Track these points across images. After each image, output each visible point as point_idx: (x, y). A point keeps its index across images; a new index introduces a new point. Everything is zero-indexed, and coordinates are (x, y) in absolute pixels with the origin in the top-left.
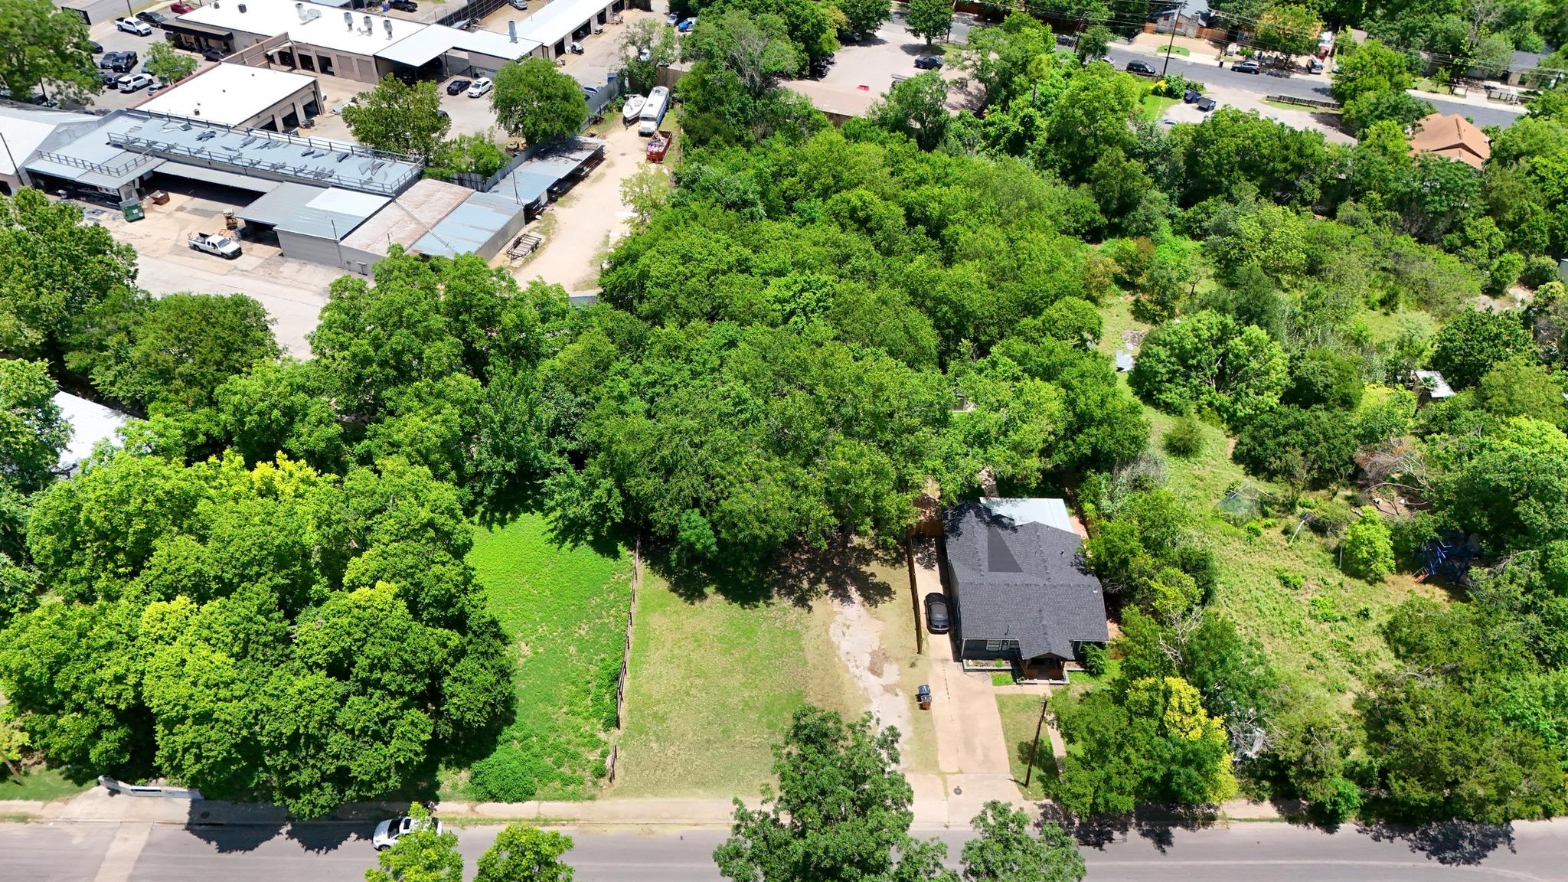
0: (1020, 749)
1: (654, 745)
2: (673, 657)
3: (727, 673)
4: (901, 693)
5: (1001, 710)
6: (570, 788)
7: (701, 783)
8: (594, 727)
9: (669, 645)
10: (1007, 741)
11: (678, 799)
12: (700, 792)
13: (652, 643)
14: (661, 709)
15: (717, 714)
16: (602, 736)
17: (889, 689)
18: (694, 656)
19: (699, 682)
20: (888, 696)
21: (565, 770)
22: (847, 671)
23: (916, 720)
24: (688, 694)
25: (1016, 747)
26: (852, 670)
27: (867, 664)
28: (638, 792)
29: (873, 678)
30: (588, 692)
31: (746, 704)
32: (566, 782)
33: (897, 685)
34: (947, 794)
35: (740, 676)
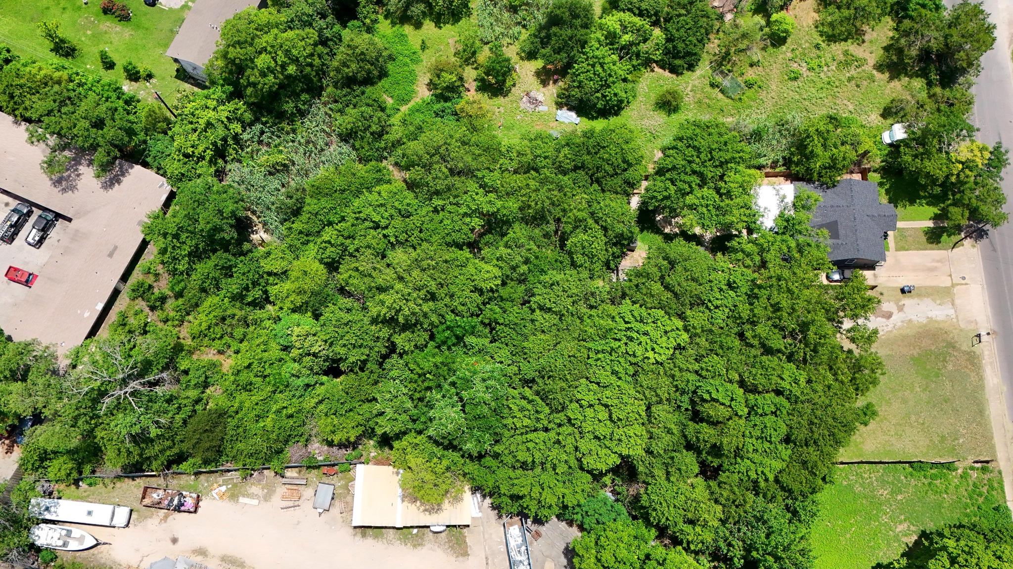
0: (932, 243)
1: (961, 441)
2: (896, 434)
3: (905, 401)
4: (902, 302)
5: (907, 250)
6: (996, 485)
7: (981, 412)
8: (954, 477)
9: (887, 438)
10: (926, 249)
11: (993, 424)
12: (987, 413)
13: (888, 448)
14: (936, 440)
15: (934, 406)
16: (960, 471)
17: (901, 309)
18: (894, 422)
19: (913, 418)
20: (905, 309)
21: (985, 490)
22: (891, 331)
23: (919, 296)
24: (923, 424)
25: (930, 245)
26: (890, 329)
27: (884, 320)
28: (993, 447)
29: (894, 317)
30: (930, 484)
31: (925, 390)
32: (992, 488)
33: (897, 304)
34: (966, 284)
35: (906, 394)
